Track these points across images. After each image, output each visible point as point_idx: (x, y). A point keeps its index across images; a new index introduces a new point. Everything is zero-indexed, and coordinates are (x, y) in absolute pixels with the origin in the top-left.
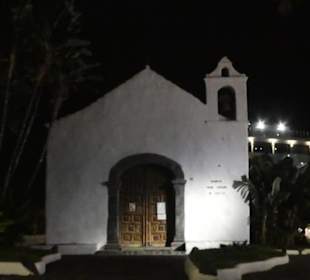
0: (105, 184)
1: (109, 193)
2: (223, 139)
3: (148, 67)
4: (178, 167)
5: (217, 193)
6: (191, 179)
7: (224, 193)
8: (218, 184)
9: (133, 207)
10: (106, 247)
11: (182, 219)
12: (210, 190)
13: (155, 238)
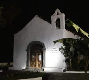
0: (26, 50)
1: (27, 53)
2: (56, 35)
3: (36, 15)
4: (44, 45)
5: (55, 52)
6: (47, 48)
7: (56, 52)
8: (55, 49)
9: (33, 56)
10: (26, 68)
11: (45, 60)
12: (52, 51)
13: (39, 66)
